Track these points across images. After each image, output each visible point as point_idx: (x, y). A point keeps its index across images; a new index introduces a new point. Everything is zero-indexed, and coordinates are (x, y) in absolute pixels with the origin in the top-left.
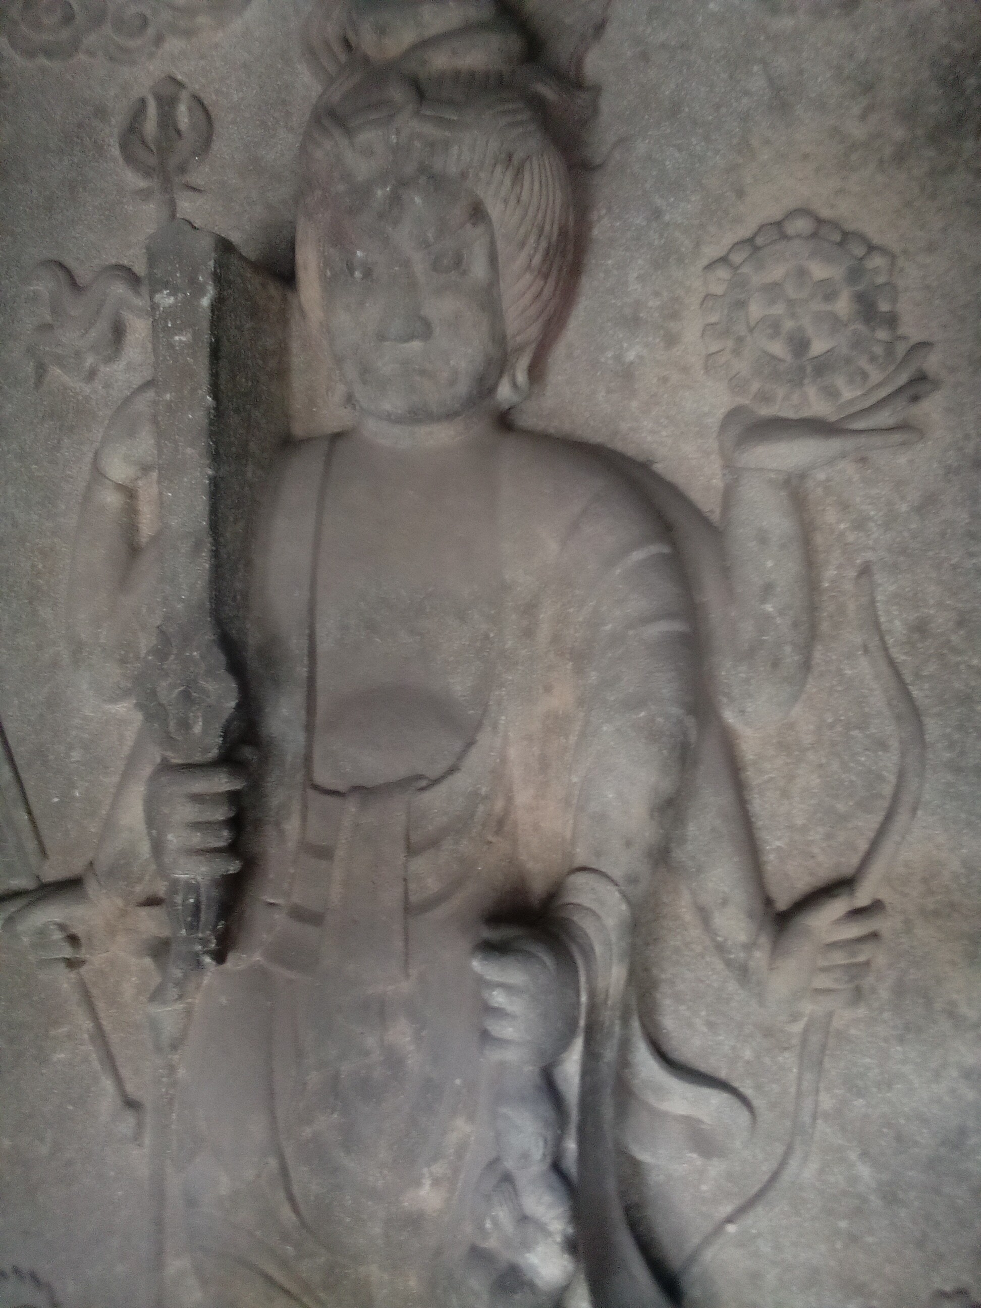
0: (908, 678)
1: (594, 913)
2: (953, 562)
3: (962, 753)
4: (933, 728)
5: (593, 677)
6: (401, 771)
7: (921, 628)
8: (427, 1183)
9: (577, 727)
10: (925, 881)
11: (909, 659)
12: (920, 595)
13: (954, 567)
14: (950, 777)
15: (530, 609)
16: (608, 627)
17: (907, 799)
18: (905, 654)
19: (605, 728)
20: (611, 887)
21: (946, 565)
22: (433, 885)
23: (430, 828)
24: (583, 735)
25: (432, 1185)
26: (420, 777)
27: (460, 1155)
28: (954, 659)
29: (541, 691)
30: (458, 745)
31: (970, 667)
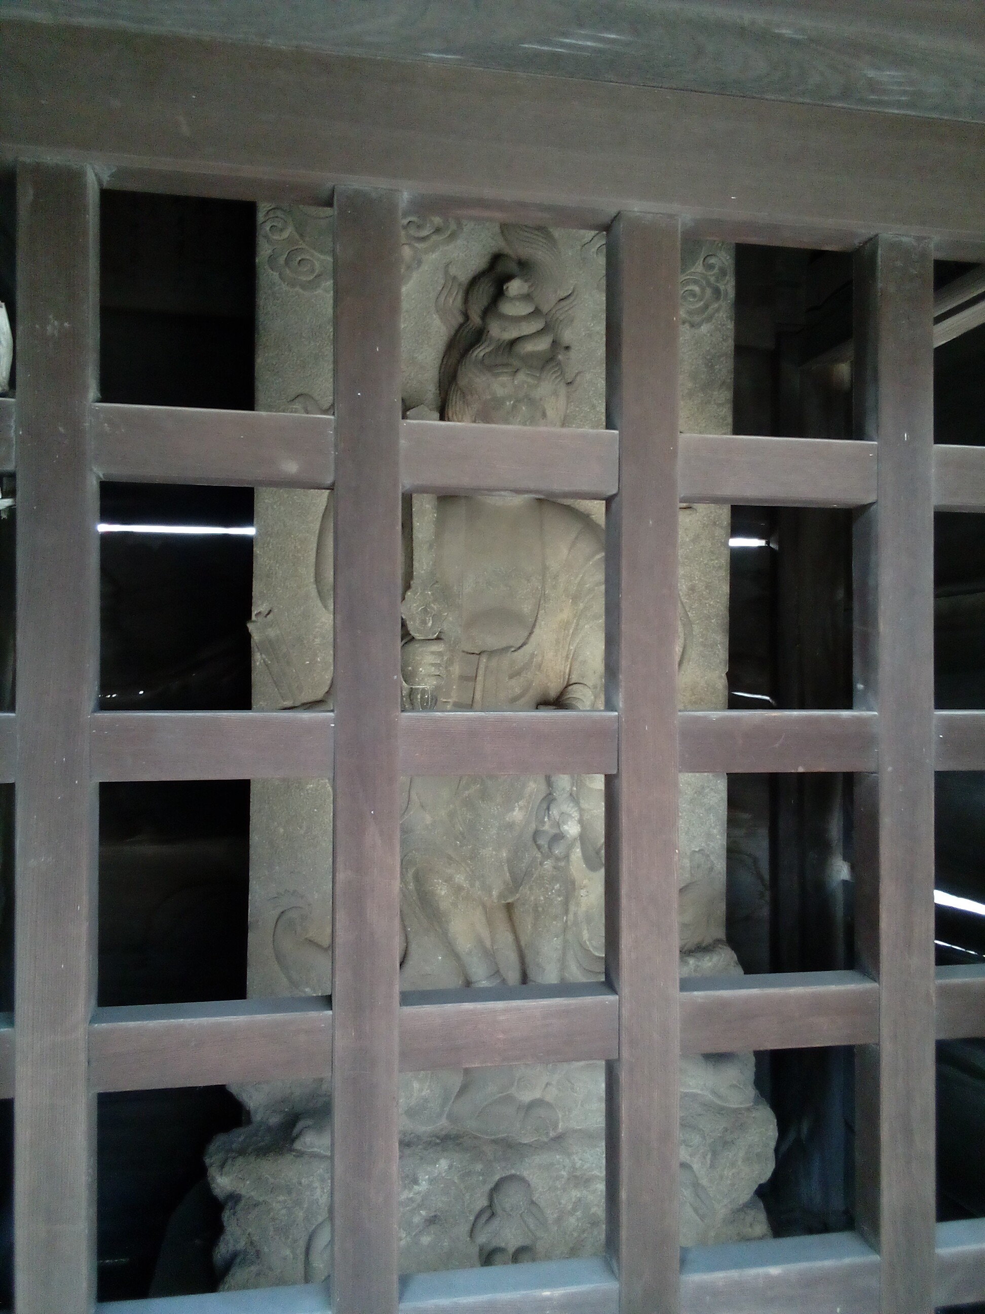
0: (687, 609)
1: (582, 700)
2: (705, 563)
3: (706, 639)
4: (696, 629)
5: (581, 606)
6: (504, 644)
7: (692, 589)
8: (517, 809)
9: (573, 626)
10: (692, 690)
11: (688, 601)
12: (692, 575)
13: (706, 564)
14: (701, 649)
15: (556, 577)
16: (587, 586)
17: (686, 657)
18: (687, 599)
19: (586, 627)
20: (588, 690)
21: (702, 563)
22: (518, 691)
23: (516, 667)
24: (576, 629)
25: (519, 810)
26: (512, 647)
27: (530, 796)
28: (704, 601)
29: (559, 611)
30: (526, 634)
31: (710, 605)
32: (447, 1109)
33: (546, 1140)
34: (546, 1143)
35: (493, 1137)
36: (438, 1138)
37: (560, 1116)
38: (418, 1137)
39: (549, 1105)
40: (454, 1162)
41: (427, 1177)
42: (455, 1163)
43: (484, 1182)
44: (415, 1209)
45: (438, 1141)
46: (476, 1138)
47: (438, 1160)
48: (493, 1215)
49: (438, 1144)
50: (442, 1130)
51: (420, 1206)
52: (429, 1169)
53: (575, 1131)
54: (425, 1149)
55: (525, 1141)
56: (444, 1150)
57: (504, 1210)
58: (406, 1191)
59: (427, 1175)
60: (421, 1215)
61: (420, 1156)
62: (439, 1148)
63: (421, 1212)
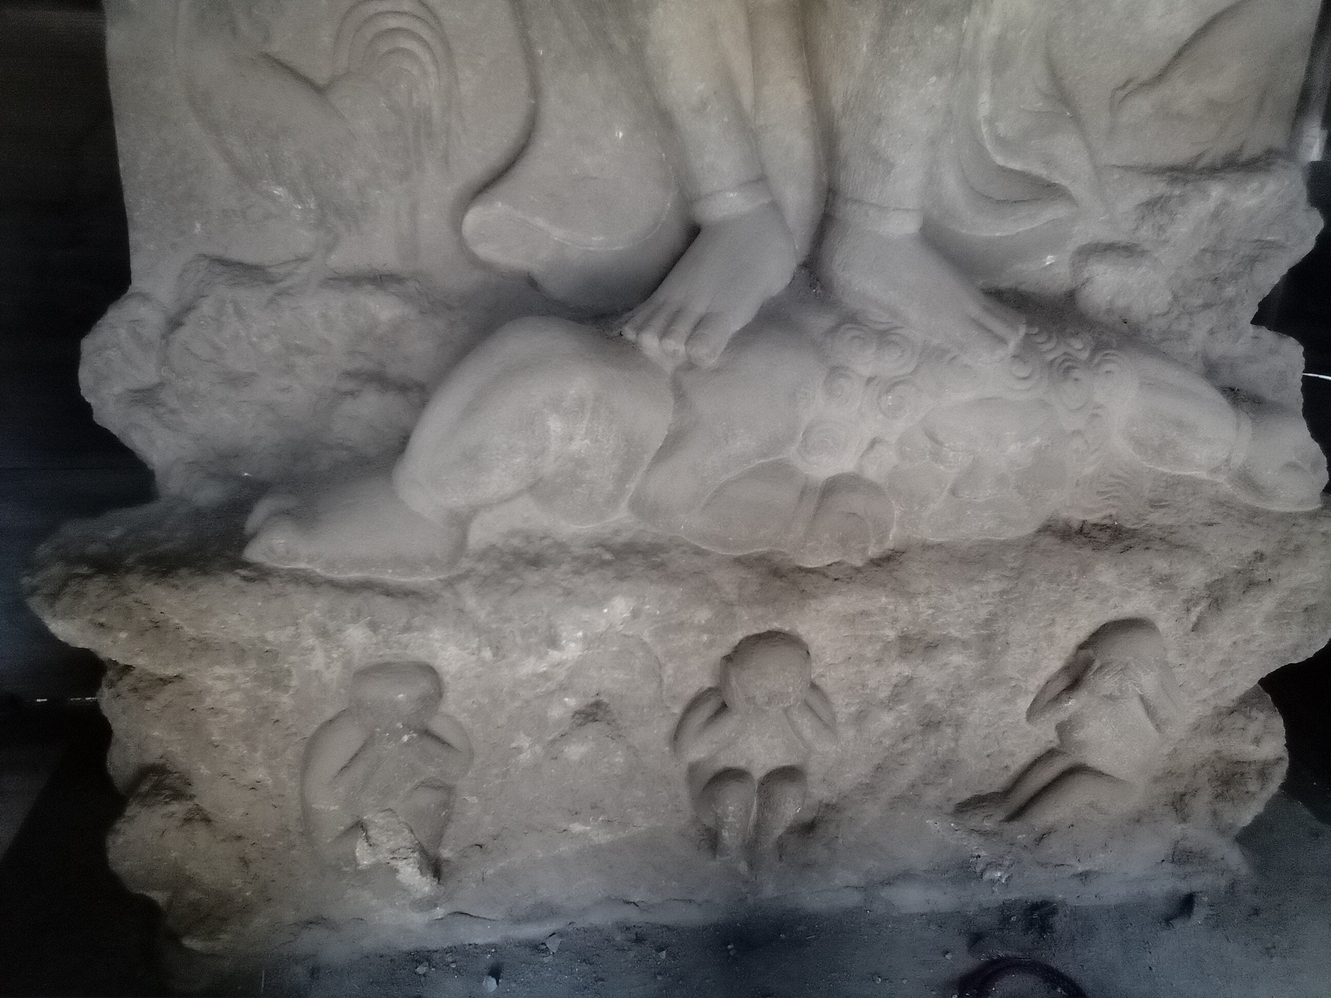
32: (632, 486)
33: (859, 563)
34: (858, 570)
35: (738, 553)
36: (608, 548)
37: (897, 513)
38: (562, 547)
39: (873, 489)
40: (644, 603)
41: (580, 634)
42: (648, 607)
43: (711, 644)
44: (551, 693)
45: (608, 556)
46: (699, 552)
47: (606, 598)
48: (723, 708)
49: (607, 563)
50: (617, 532)
51: (563, 689)
52: (586, 616)
53: (926, 547)
54: (577, 572)
55: (811, 562)
56: (622, 577)
57: (750, 700)
58: (532, 660)
59: (579, 630)
60: (565, 704)
61: (565, 589)
62: (609, 573)
63: (566, 699)
